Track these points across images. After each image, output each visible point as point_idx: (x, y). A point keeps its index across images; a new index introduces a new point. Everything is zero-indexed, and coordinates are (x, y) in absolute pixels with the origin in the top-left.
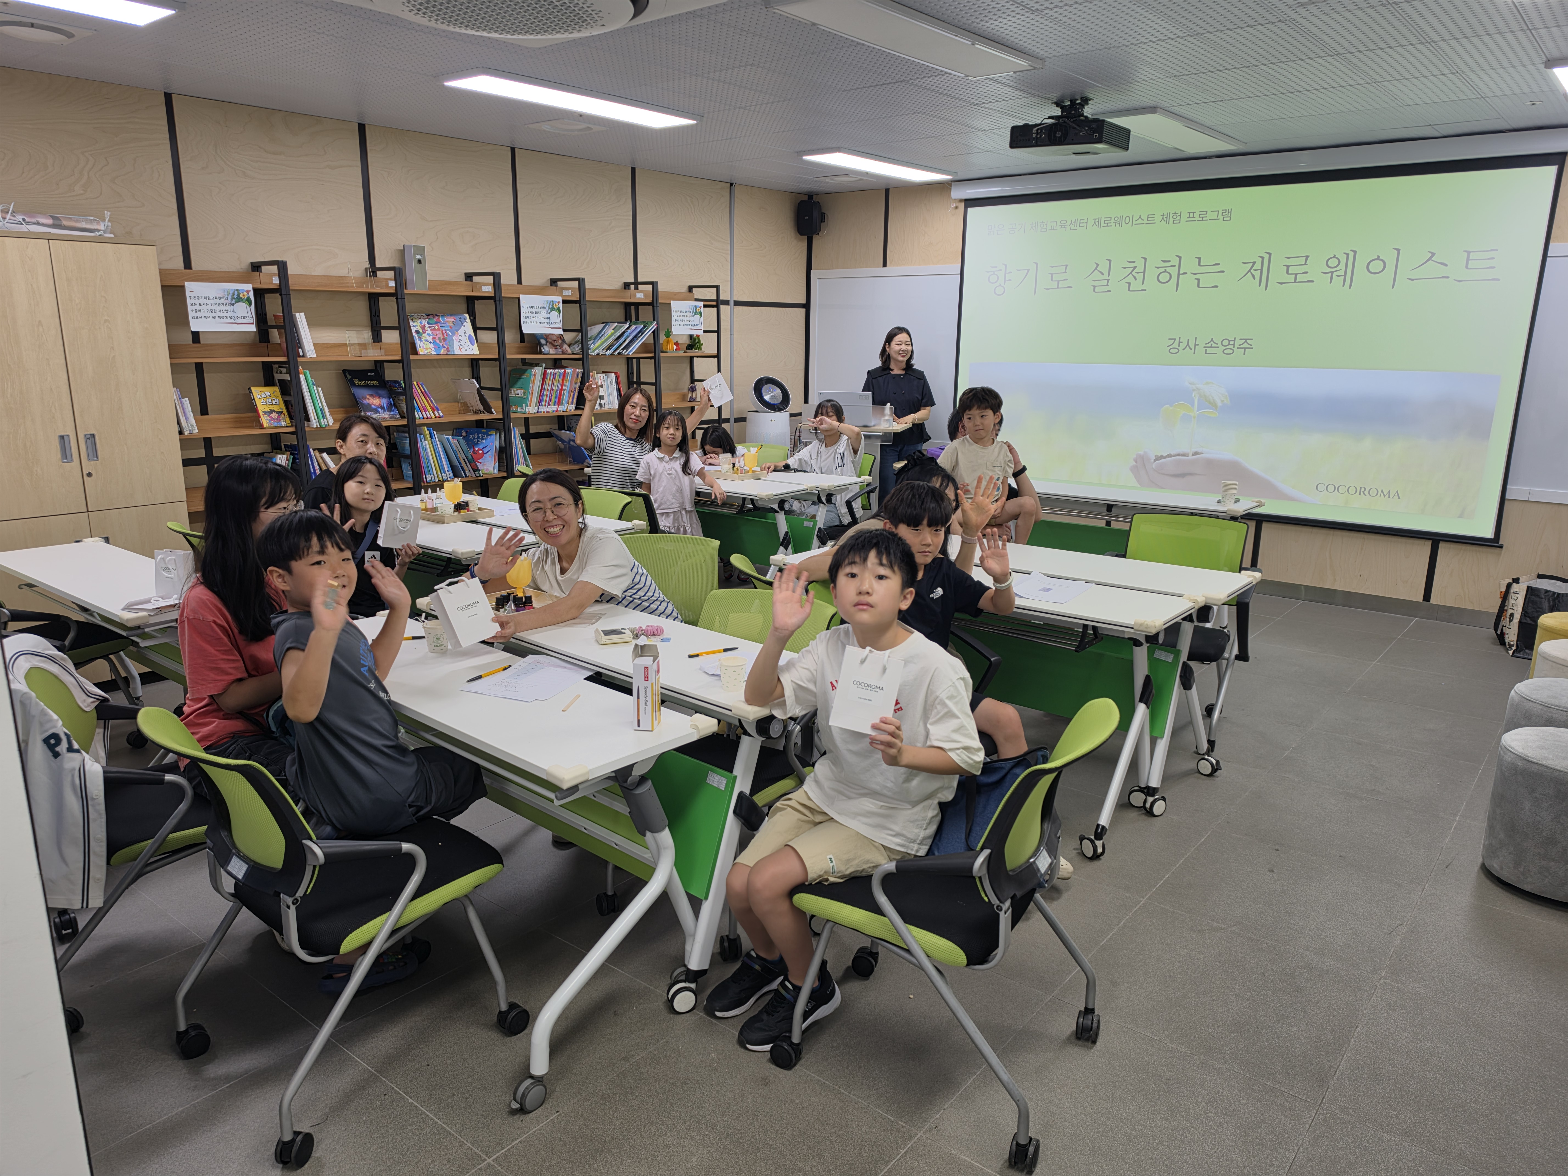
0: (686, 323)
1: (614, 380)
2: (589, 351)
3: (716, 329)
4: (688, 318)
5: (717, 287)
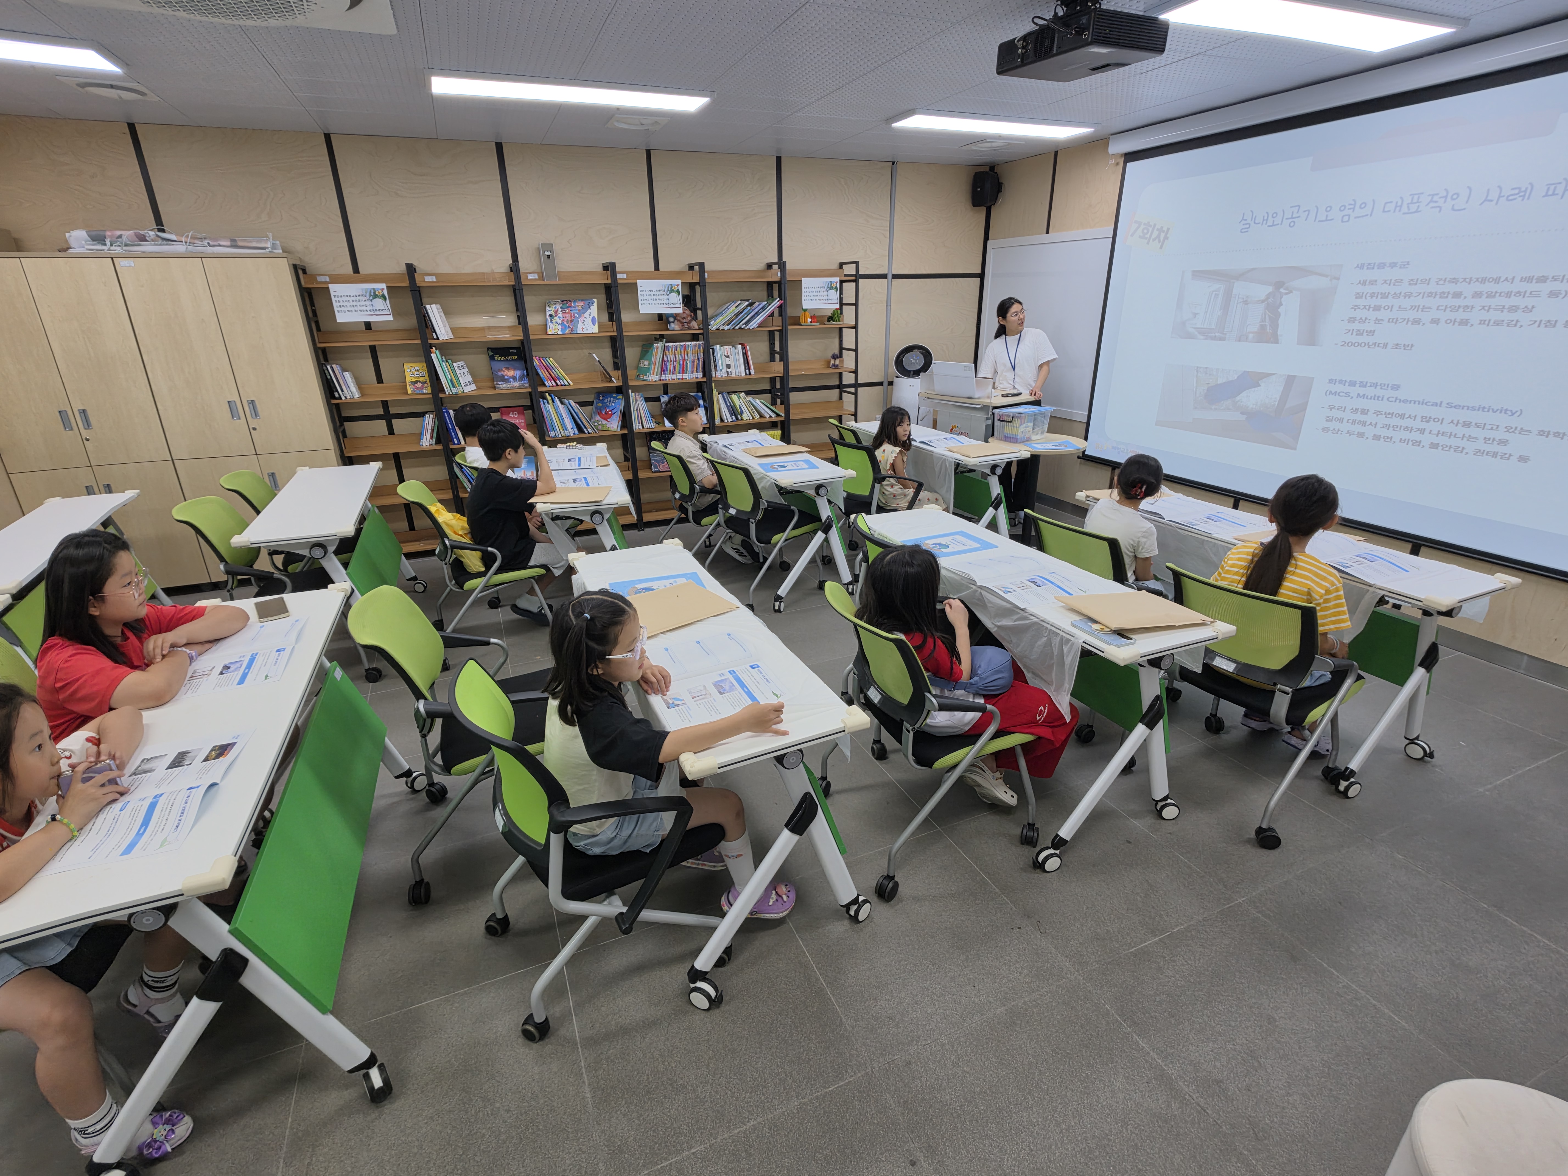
0: (819, 297)
1: (741, 351)
2: (710, 327)
3: (855, 302)
5: (857, 263)
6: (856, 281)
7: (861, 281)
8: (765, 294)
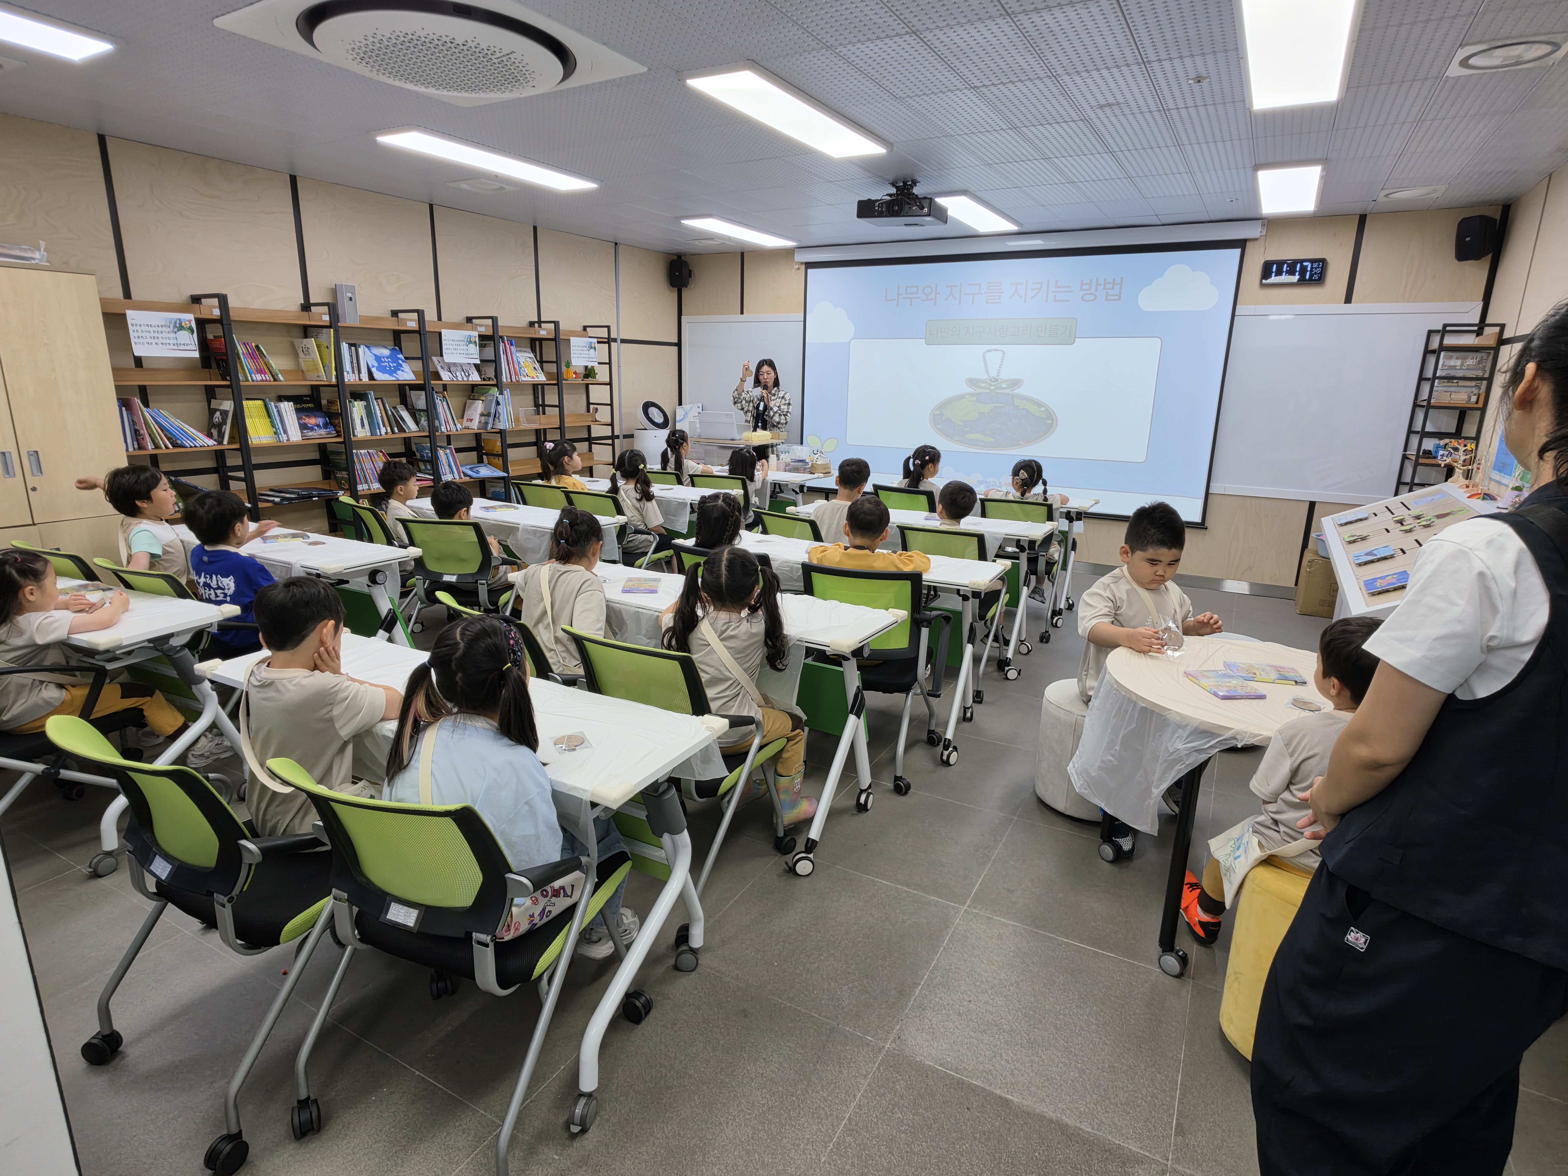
0: (582, 356)
3: (608, 362)
4: (585, 352)
5: (608, 327)
6: (608, 343)
7: (612, 344)
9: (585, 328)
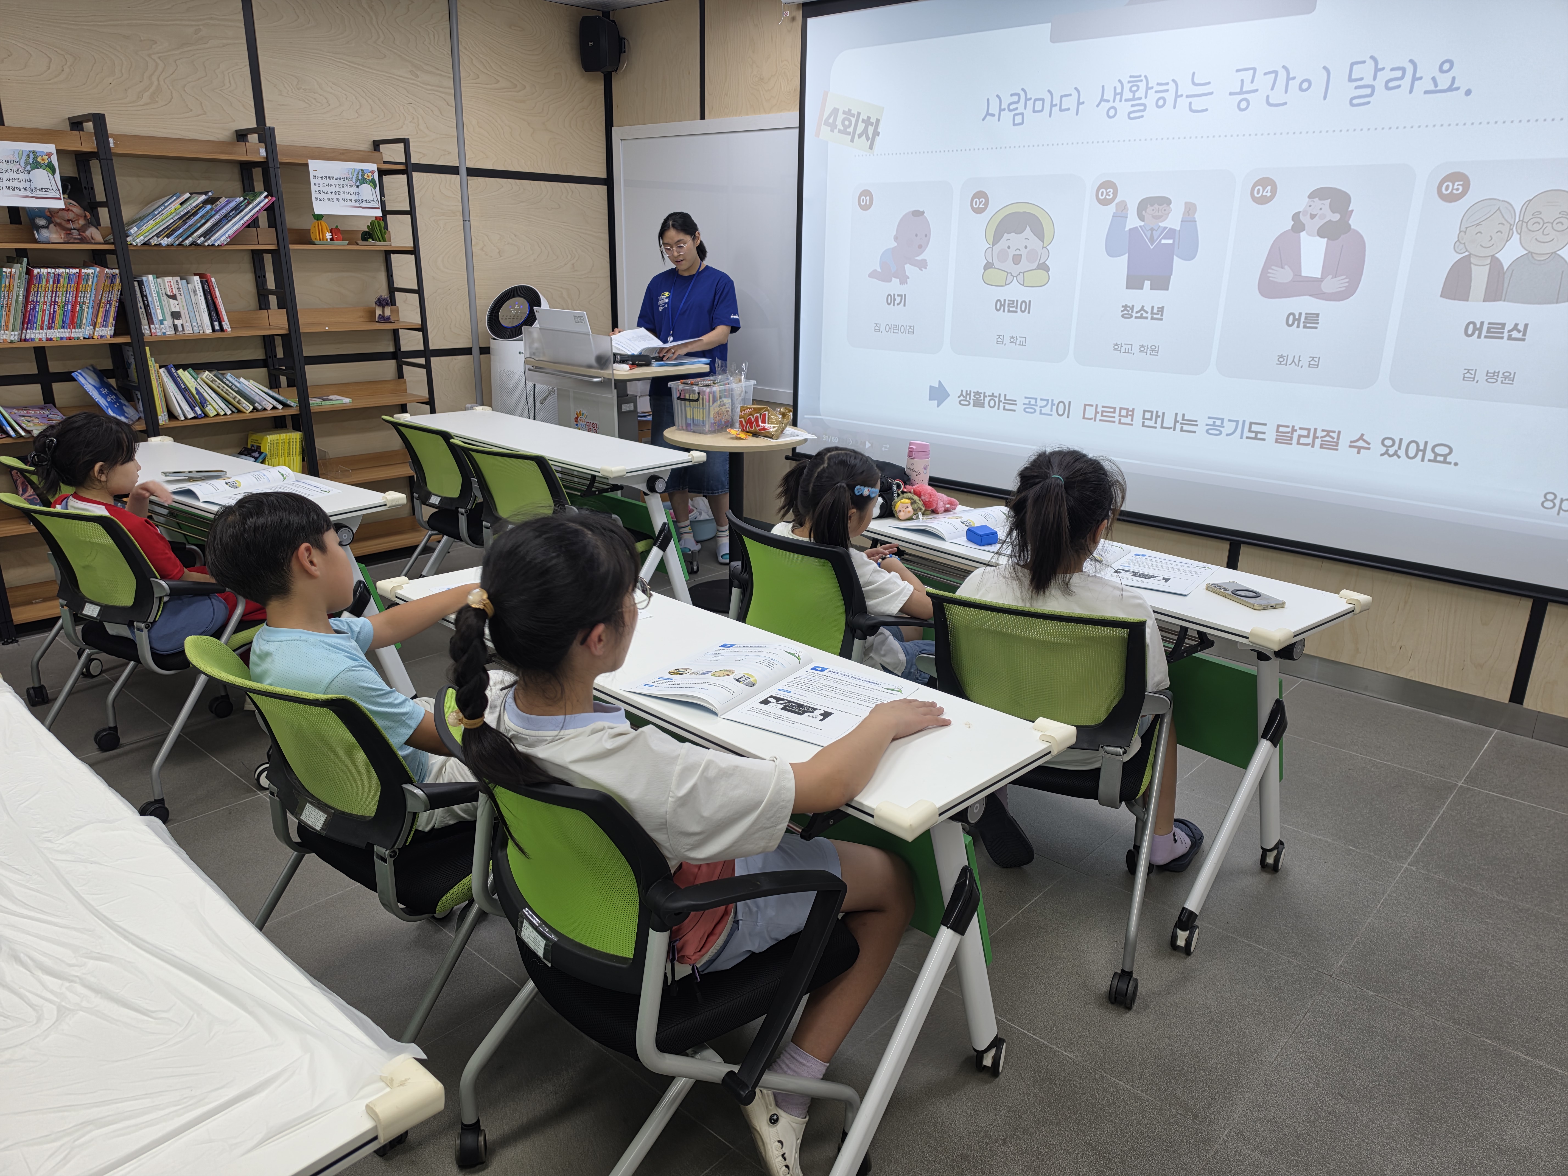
0: (342, 196)
1: (199, 287)
2: (129, 239)
3: (408, 209)
4: (346, 189)
5: (405, 142)
6: (407, 174)
7: (417, 175)
8: (237, 185)
9: (376, 145)
